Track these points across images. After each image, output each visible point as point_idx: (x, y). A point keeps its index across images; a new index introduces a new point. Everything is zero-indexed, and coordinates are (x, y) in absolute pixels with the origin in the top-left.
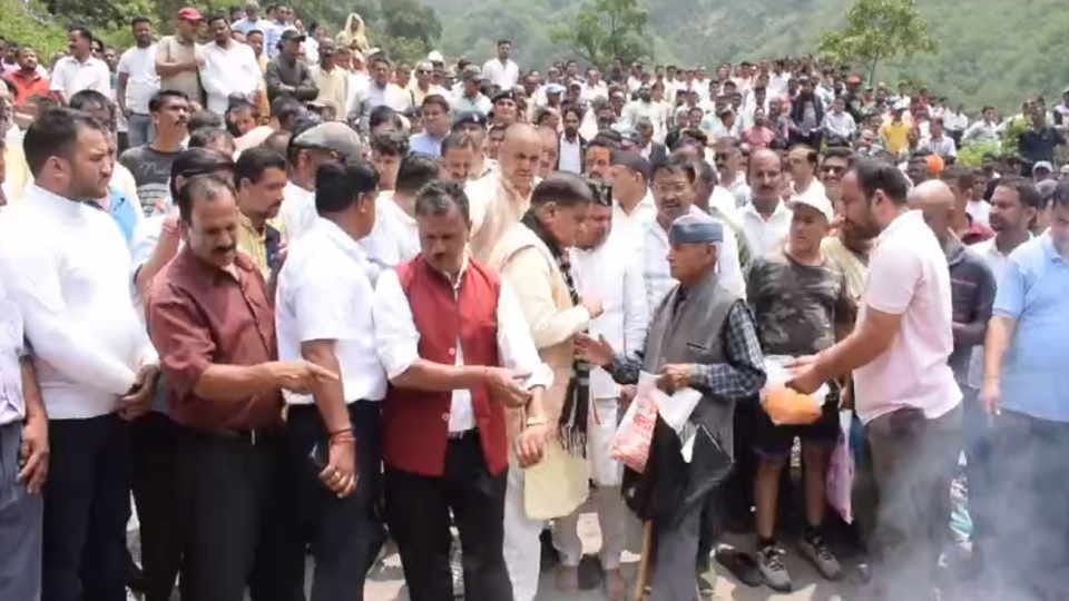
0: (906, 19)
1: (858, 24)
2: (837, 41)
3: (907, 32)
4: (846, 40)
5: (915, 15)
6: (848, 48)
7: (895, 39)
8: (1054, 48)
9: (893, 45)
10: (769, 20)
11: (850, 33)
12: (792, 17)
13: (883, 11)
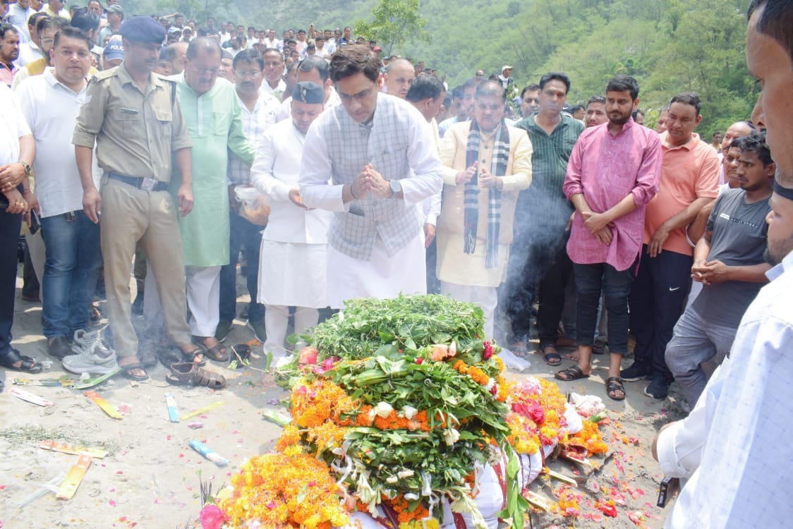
0: (412, 19)
1: (381, 19)
2: (367, 28)
3: (413, 28)
4: (373, 29)
5: (419, 17)
6: (374, 34)
7: (405, 31)
8: (504, 52)
9: (404, 34)
10: (321, 12)
11: (375, 24)
12: (336, 13)
13: (397, 11)
